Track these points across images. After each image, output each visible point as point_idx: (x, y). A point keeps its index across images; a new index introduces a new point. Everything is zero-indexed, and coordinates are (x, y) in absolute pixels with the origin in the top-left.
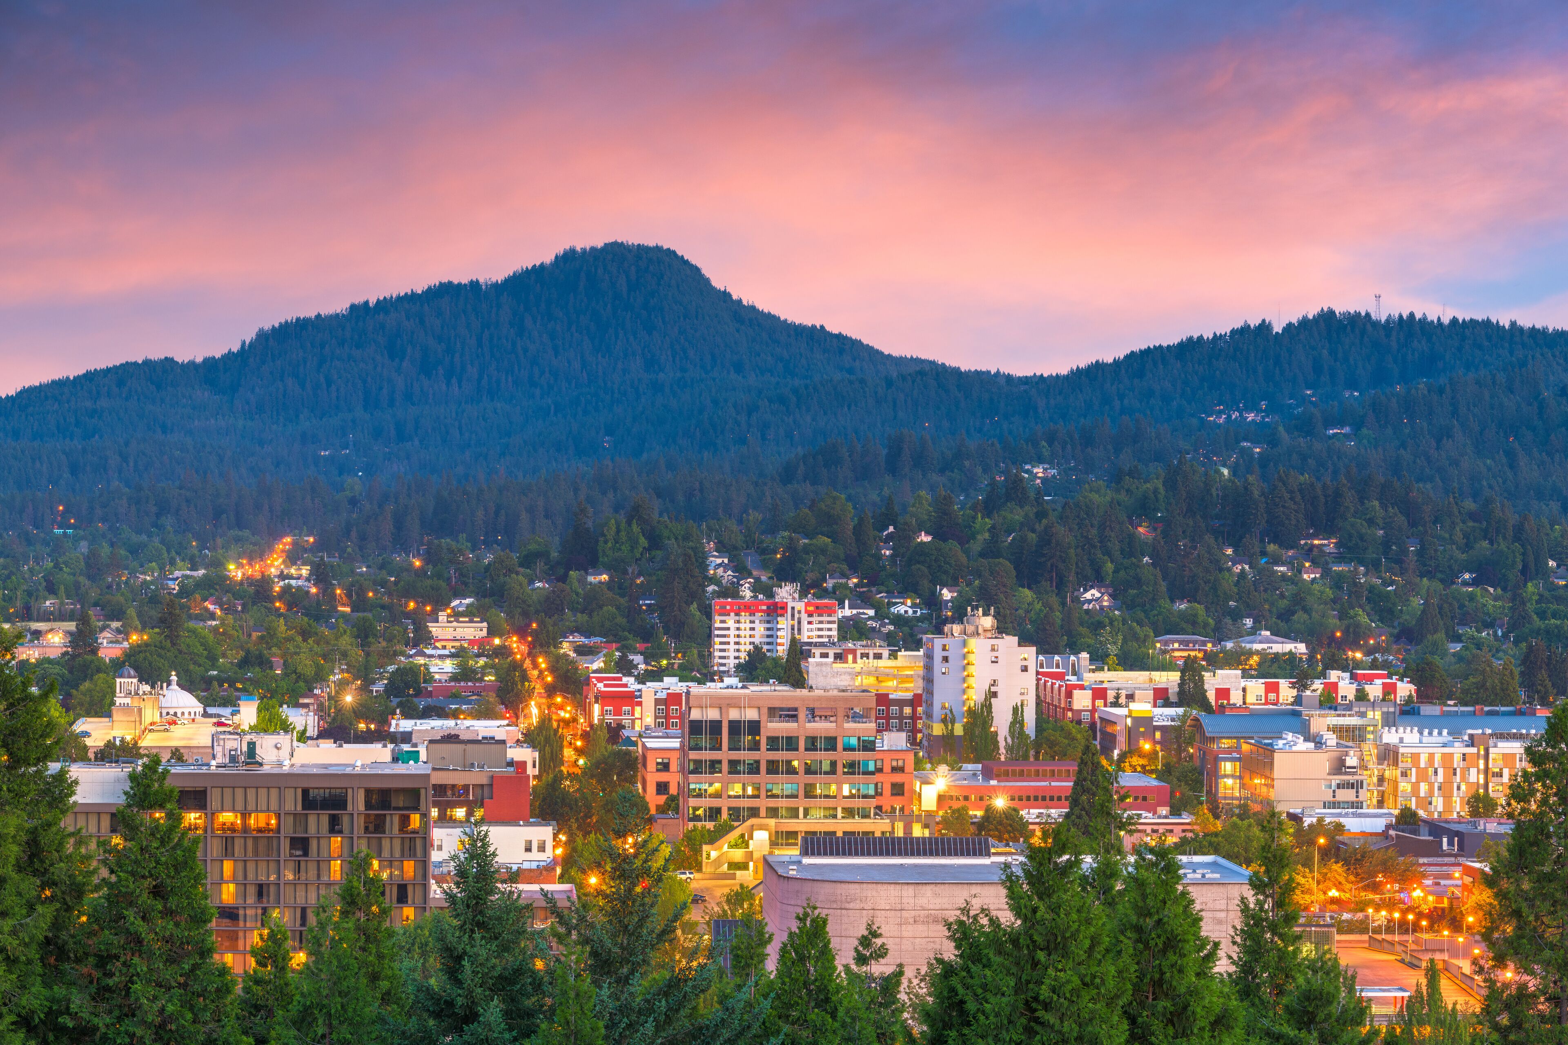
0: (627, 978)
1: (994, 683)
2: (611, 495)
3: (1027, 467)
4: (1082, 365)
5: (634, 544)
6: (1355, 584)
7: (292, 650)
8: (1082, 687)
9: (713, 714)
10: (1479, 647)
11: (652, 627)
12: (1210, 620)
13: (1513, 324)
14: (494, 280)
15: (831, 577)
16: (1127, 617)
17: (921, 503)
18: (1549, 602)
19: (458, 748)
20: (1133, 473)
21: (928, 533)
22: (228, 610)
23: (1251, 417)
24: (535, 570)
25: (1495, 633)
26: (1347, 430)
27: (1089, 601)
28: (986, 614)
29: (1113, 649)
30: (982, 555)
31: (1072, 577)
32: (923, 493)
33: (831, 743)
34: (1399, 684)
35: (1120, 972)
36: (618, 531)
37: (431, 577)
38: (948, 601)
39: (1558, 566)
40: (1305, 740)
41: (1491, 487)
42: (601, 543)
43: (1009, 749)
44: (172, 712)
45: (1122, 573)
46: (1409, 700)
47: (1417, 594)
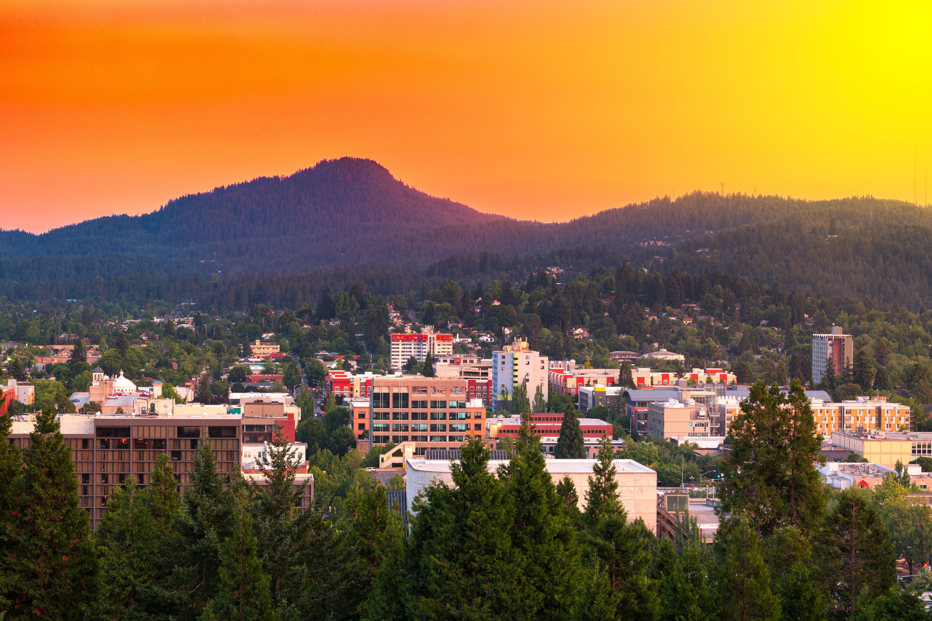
0: (279, 516)
1: (527, 374)
2: (343, 282)
3: (549, 268)
4: (577, 218)
5: (353, 306)
6: (709, 326)
7: (182, 359)
8: (571, 377)
9: (385, 390)
10: (768, 356)
11: (362, 347)
12: (637, 344)
13: (789, 198)
14: (286, 176)
15: (450, 323)
16: (596, 342)
17: (495, 286)
18: (804, 334)
19: (260, 407)
20: (600, 271)
21: (498, 301)
22: (151, 338)
23: (659, 244)
24: (304, 319)
25: (778, 351)
26: (707, 250)
27: (578, 335)
28: (523, 340)
29: (589, 358)
30: (525, 311)
31: (569, 323)
32: (496, 281)
33: (444, 404)
34: (728, 375)
35: (508, 512)
36: (345, 300)
37: (253, 323)
38: (507, 335)
39: (809, 317)
40: (680, 402)
41: (777, 278)
42: (337, 306)
43: (535, 407)
44: (121, 389)
45: (594, 320)
46: (733, 383)
47: (740, 331)
